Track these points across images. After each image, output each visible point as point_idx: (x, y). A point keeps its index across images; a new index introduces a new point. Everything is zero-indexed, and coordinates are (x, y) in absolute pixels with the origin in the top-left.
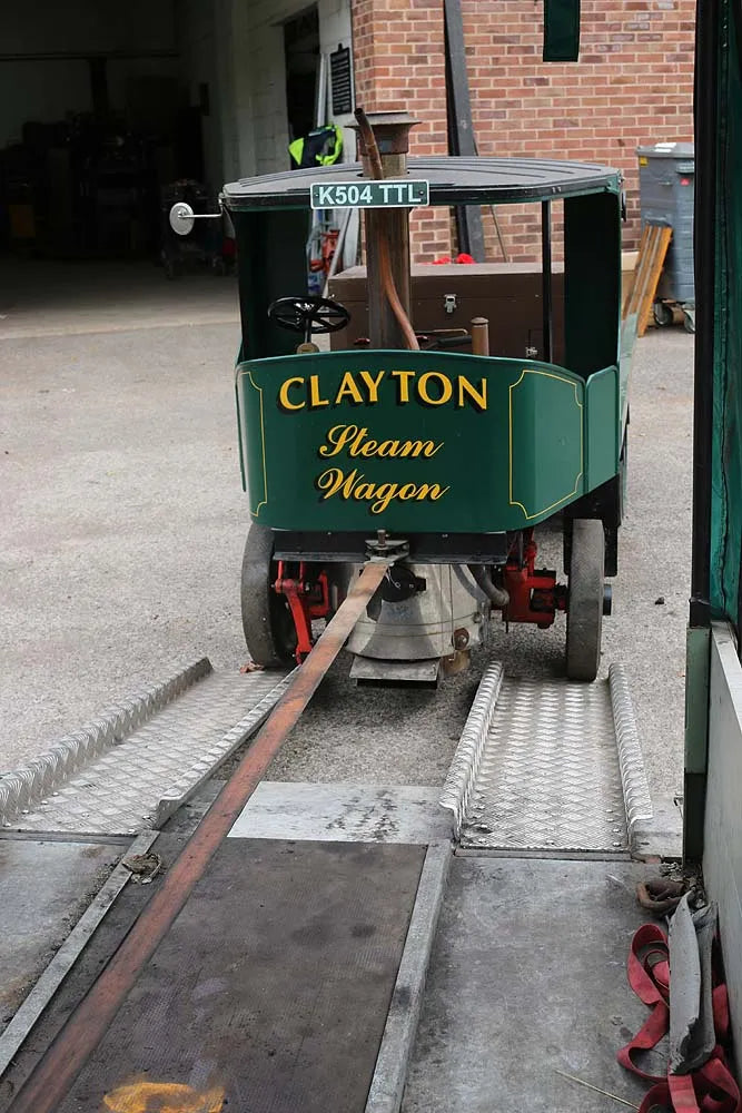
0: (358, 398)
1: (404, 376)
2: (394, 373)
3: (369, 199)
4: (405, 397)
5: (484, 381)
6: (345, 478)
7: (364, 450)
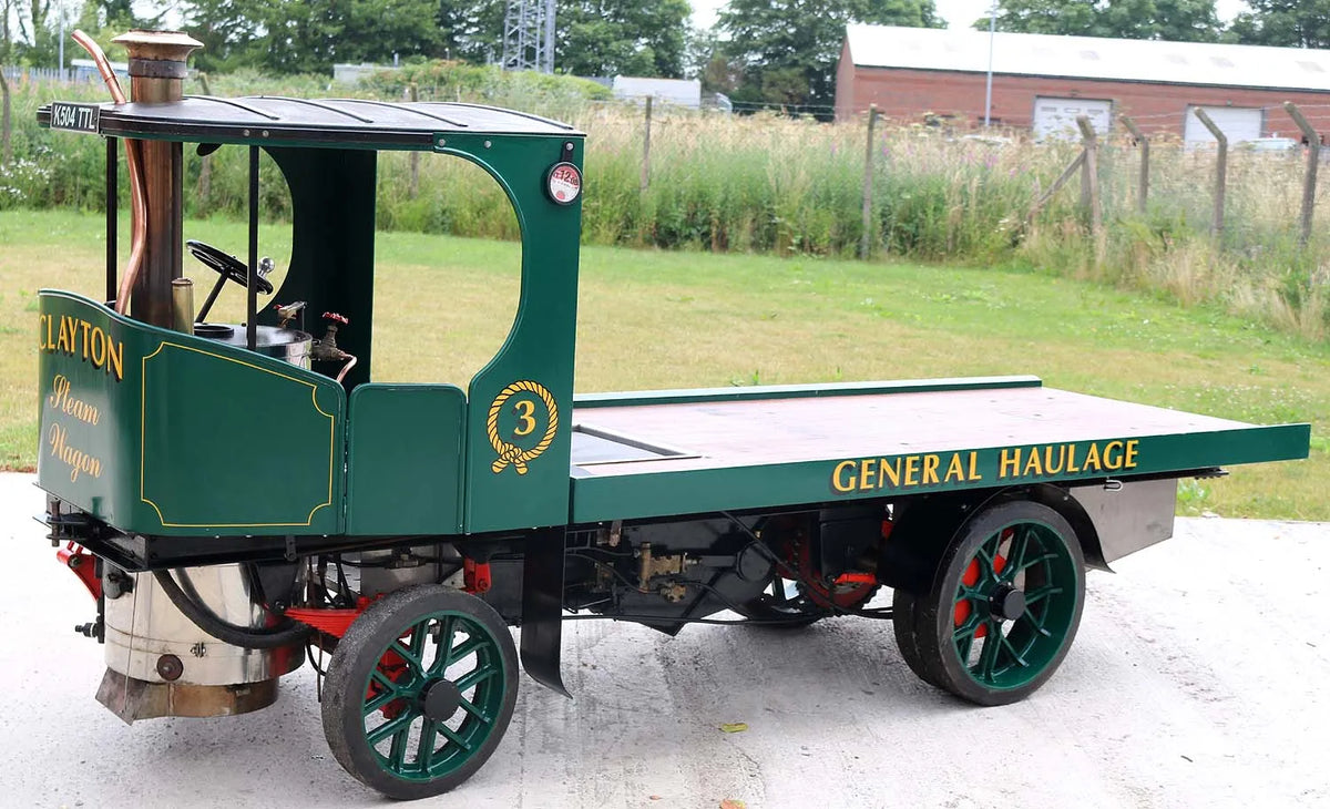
0: (67, 348)
1: (86, 325)
2: (83, 323)
3: (73, 121)
4: (86, 355)
5: (121, 344)
6: (61, 434)
7: (68, 407)
